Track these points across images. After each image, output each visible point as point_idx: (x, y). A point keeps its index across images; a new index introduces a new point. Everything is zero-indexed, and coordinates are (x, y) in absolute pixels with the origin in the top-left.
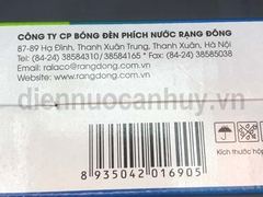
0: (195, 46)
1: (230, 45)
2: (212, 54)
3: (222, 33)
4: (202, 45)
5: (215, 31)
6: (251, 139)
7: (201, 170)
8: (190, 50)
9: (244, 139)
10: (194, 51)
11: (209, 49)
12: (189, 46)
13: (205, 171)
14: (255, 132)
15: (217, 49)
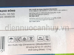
0: (4, 14)
1: (14, 14)
2: (9, 17)
3: (12, 11)
4: (6, 14)
5: (10, 10)
6: (19, 41)
7: (3, 51)
8: (3, 15)
9: (17, 41)
10: (4, 16)
11: (8, 15)
12: (2, 14)
13: (4, 51)
14: (20, 39)
15: (11, 15)
